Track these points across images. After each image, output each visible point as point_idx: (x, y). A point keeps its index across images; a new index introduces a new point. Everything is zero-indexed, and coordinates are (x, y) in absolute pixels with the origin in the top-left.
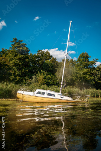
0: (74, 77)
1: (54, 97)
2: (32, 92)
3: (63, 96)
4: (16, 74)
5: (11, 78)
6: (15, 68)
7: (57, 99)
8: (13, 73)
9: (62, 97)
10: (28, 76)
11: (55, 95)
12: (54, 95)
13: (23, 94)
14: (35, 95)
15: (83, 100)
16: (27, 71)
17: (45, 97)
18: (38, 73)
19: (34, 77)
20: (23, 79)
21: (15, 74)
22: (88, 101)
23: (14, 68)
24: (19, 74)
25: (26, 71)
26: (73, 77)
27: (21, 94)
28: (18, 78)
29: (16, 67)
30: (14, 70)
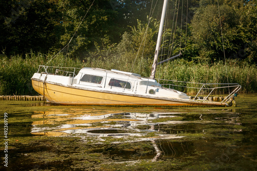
0: (245, 32)
1: (127, 91)
2: (69, 77)
3: (154, 89)
4: (77, 28)
5: (62, 41)
6: (71, 12)
7: (134, 96)
8: (68, 28)
9: (152, 92)
10: (108, 34)
11: (132, 85)
12: (128, 85)
13: (45, 83)
14: (74, 85)
15: (218, 100)
16: (106, 18)
17: (103, 89)
18: (136, 25)
19: (125, 36)
20: (95, 44)
21: (71, 28)
22: (234, 102)
23: (69, 12)
24: (84, 29)
25: (103, 20)
26: (242, 33)
27: (40, 81)
28: (80, 40)
29: (76, 10)
30: (69, 17)
